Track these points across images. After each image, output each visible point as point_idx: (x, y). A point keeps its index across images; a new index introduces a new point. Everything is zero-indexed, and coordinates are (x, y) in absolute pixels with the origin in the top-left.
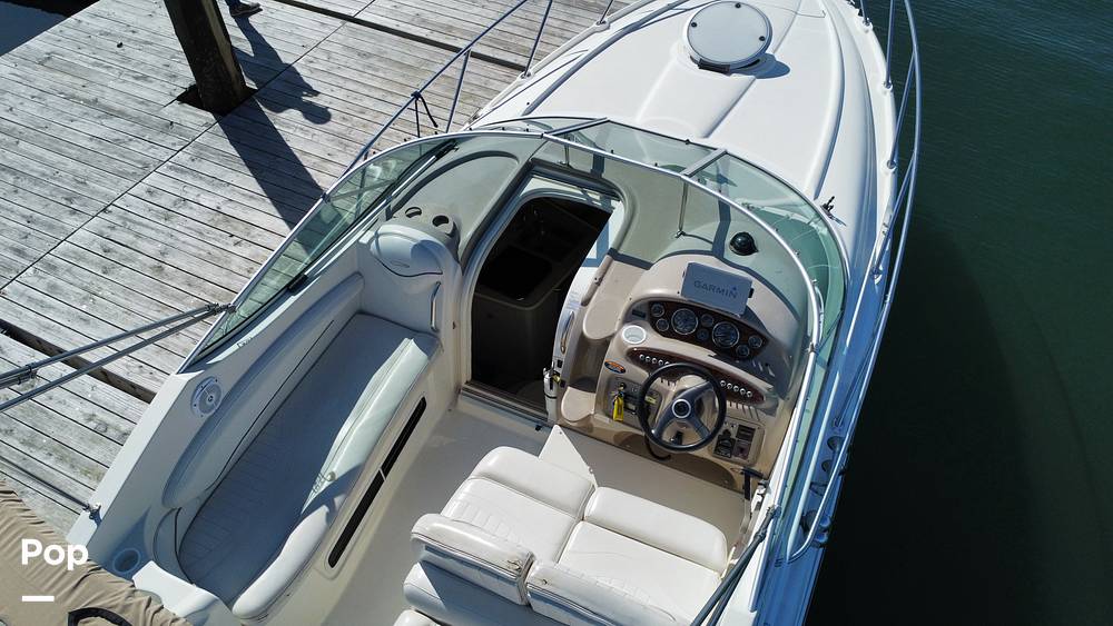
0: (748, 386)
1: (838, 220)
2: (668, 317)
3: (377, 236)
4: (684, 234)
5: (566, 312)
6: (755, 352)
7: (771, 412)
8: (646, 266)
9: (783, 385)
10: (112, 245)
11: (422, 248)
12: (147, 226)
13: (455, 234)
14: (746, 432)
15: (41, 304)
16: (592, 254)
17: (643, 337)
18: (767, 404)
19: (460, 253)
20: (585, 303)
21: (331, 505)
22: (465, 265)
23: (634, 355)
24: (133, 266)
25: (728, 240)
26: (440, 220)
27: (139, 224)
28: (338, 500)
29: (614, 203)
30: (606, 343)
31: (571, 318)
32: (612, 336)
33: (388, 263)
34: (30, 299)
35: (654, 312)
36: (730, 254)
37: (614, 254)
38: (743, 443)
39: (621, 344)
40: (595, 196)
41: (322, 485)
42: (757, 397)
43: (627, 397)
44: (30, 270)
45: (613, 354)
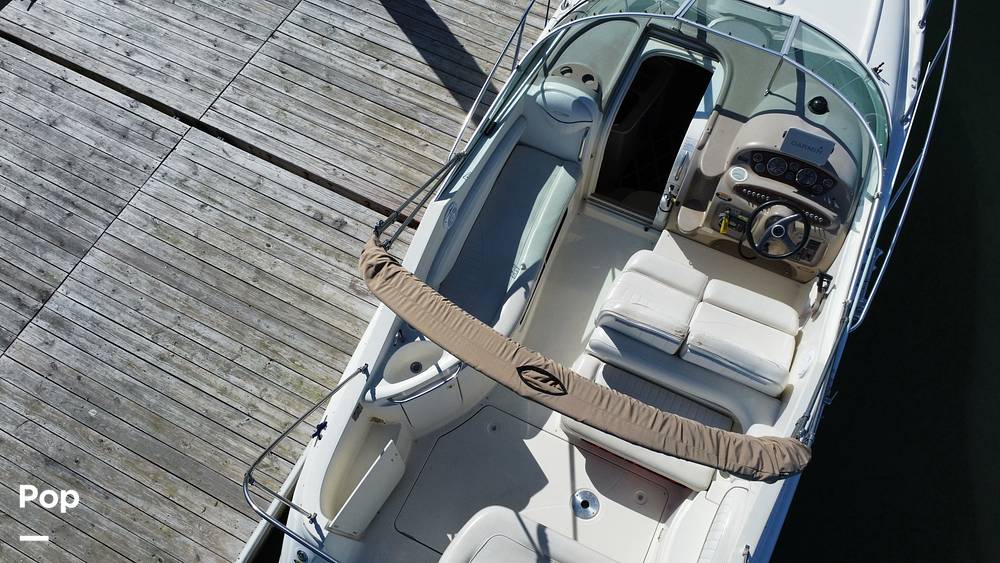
0: (820, 214)
1: (884, 81)
2: (765, 162)
3: (543, 91)
4: (770, 93)
5: (682, 151)
6: (826, 190)
7: (834, 232)
8: (744, 120)
9: (846, 220)
10: (287, 68)
11: (580, 103)
12: (309, 51)
13: (599, 91)
14: (815, 245)
15: (244, 116)
16: (701, 108)
17: (744, 176)
18: (832, 227)
19: (603, 105)
20: (701, 148)
21: (526, 287)
22: (606, 113)
23: (739, 189)
24: (308, 86)
25: (807, 102)
26: (587, 78)
27: (303, 48)
28: (530, 284)
29: (714, 63)
30: (717, 179)
31: (686, 157)
32: (723, 174)
33: (552, 112)
35: (753, 158)
36: (809, 114)
37: (720, 109)
38: (811, 251)
39: (729, 180)
40: (699, 57)
41: (517, 273)
42: (826, 221)
43: (731, 217)
45: (722, 187)
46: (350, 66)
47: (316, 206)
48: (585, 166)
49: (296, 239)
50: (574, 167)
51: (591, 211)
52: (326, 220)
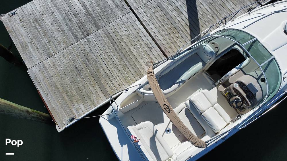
0: (248, 103)
1: (284, 81)
2: (243, 86)
3: (205, 46)
4: (255, 71)
5: (228, 74)
6: (252, 99)
7: (249, 108)
8: (245, 74)
9: (253, 107)
10: (157, 7)
11: (212, 52)
12: (164, 5)
13: (218, 52)
14: (243, 108)
15: (143, 14)
16: (238, 66)
17: (237, 86)
18: (249, 107)
19: (217, 55)
20: (232, 75)
21: (180, 84)
22: (217, 57)
23: (234, 89)
24: (160, 13)
25: (261, 78)
26: (217, 47)
27: (163, 4)
28: (181, 84)
29: (247, 58)
30: (231, 84)
32: (233, 83)
33: (204, 51)
34: (142, 12)
35: (241, 84)
36: (260, 81)
37: (241, 69)
38: (242, 109)
39: (233, 85)
40: (245, 55)
41: (179, 80)
42: (248, 105)
43: (229, 93)
44: (143, 6)
45: (231, 86)
46: (171, 12)
47: (148, 42)
48: (207, 65)
49: (141, 47)
50: (204, 64)
51: (204, 74)
52: (148, 46)
